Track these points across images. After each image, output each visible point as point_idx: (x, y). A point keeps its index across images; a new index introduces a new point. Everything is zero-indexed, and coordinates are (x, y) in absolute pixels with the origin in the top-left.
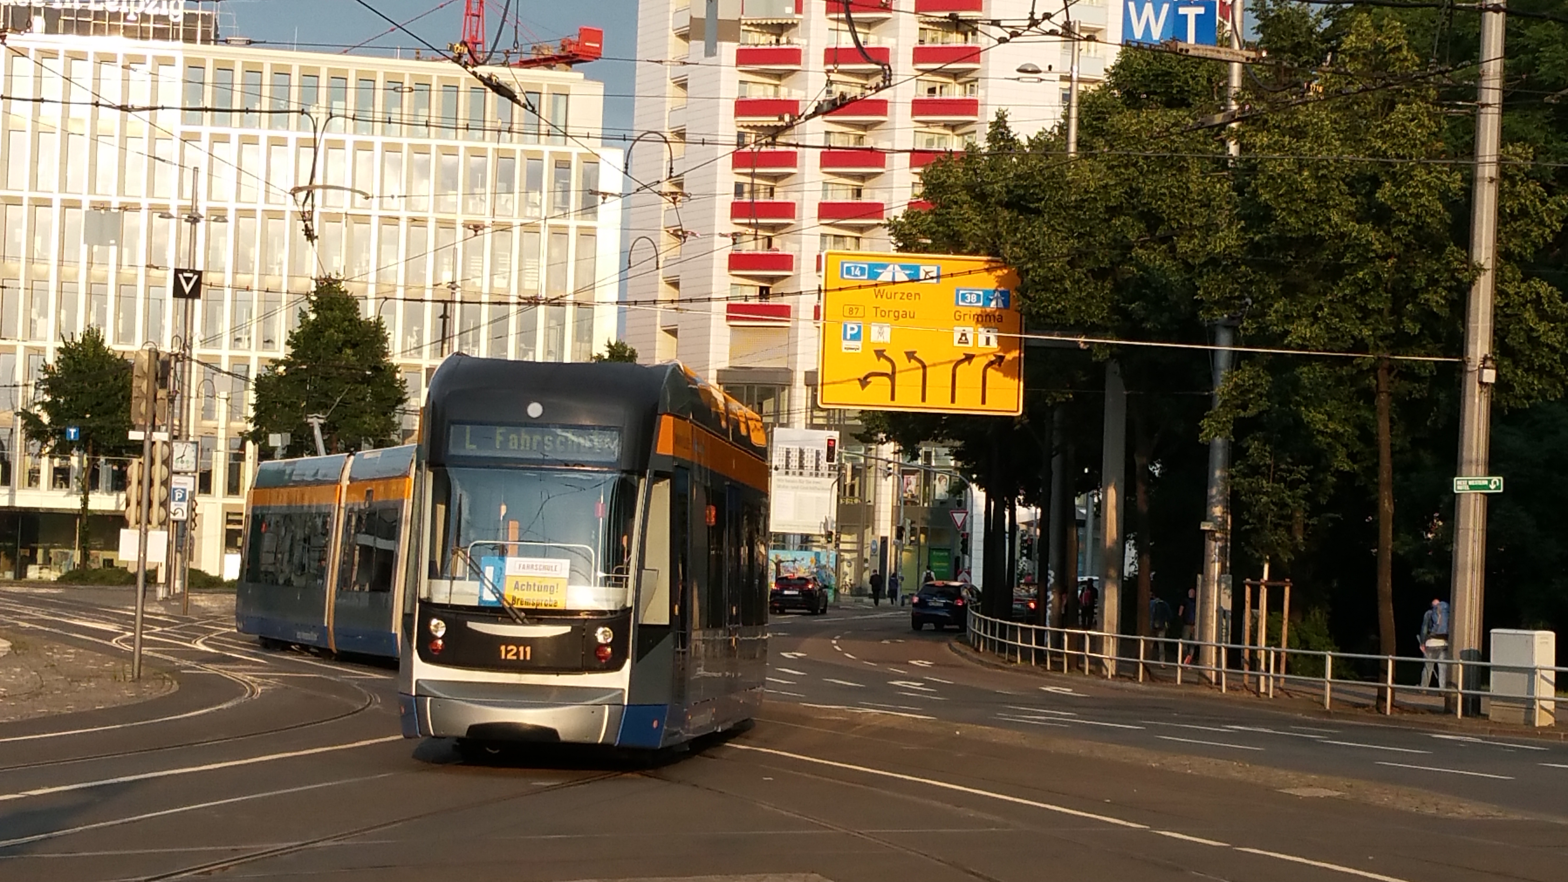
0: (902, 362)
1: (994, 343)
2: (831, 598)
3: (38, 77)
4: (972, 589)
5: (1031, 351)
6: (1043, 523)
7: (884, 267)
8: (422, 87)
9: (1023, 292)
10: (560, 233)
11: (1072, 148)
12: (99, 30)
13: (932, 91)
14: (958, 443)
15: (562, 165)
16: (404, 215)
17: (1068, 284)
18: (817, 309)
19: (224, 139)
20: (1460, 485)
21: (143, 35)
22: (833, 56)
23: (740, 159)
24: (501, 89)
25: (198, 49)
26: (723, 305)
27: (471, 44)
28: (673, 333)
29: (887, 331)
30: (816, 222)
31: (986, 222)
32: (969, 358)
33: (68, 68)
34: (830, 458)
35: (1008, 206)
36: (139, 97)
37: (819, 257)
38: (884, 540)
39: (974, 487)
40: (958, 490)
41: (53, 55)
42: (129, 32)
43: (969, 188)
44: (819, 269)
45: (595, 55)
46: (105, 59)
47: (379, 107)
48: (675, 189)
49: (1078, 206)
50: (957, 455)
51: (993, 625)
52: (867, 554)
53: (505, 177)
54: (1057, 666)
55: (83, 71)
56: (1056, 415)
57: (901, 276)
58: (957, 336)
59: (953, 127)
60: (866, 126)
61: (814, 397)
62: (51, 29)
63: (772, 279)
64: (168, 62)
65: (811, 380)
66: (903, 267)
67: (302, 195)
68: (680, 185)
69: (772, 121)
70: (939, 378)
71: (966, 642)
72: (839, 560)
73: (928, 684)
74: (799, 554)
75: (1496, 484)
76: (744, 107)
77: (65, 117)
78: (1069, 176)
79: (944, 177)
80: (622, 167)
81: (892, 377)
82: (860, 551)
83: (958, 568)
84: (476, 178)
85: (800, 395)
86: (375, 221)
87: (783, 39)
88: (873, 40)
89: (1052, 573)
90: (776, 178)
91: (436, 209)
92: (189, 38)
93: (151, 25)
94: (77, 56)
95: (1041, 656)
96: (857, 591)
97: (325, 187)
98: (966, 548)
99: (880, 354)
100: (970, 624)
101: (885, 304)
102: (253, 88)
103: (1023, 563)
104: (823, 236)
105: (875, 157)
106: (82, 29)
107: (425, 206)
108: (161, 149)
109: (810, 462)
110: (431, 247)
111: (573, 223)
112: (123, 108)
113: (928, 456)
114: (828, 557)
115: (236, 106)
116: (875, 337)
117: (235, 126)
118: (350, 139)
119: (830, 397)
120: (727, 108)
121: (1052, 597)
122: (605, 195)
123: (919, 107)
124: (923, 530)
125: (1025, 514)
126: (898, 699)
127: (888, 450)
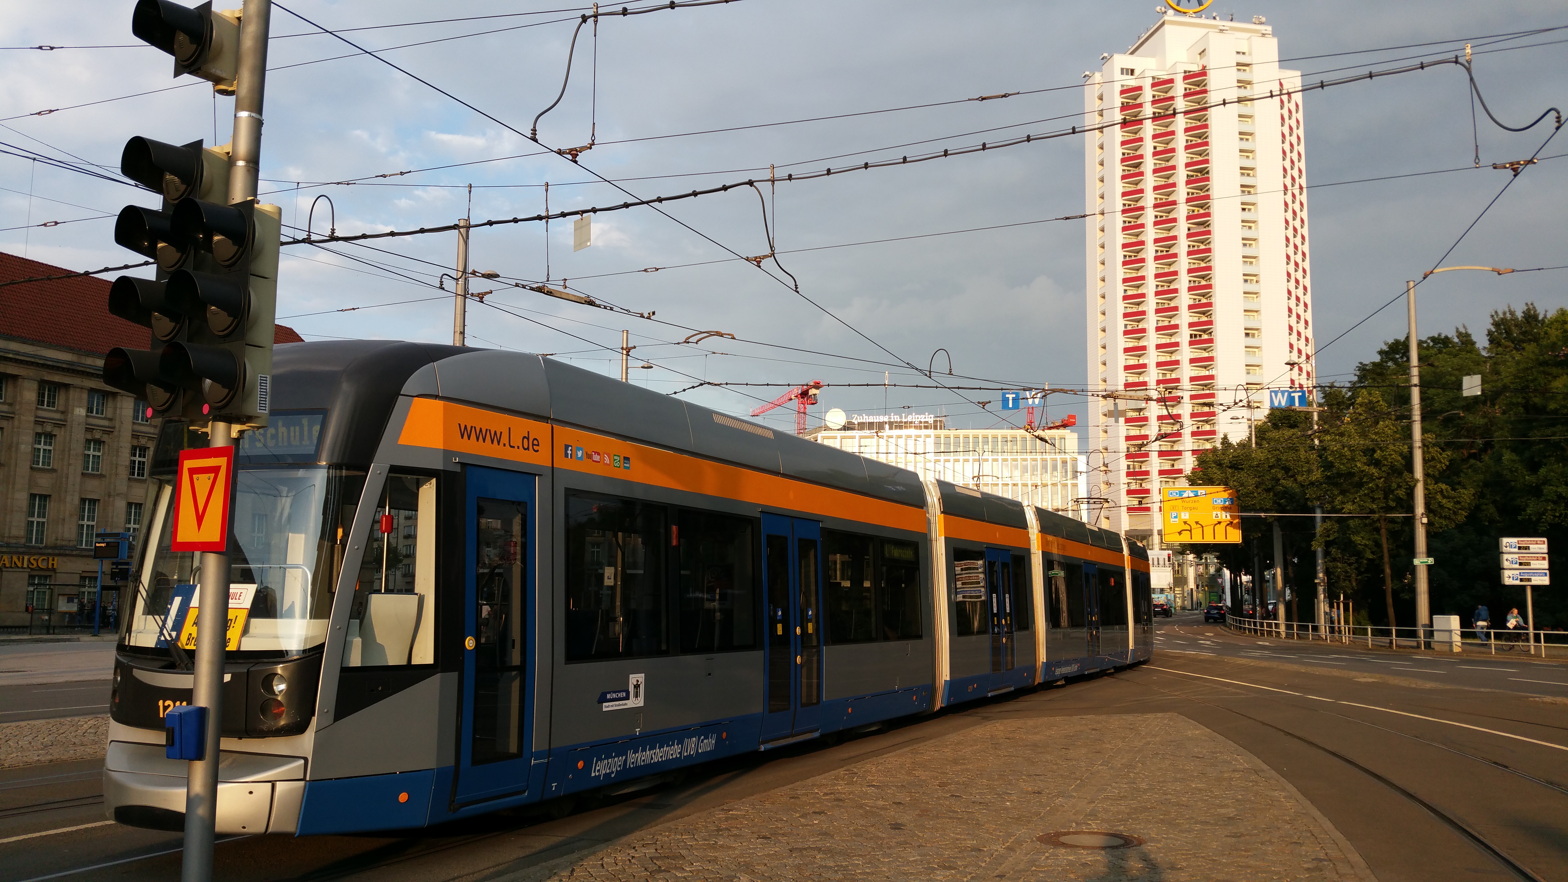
0: (1194, 525)
1: (1229, 517)
2: (1173, 611)
3: (887, 445)
4: (1227, 607)
5: (1243, 519)
6: (1253, 581)
7: (1185, 492)
8: (1014, 440)
9: (1238, 498)
10: (1065, 485)
11: (1254, 445)
12: (906, 427)
13: (1198, 428)
14: (1217, 554)
15: (1064, 462)
16: (1010, 483)
17: (1255, 494)
18: (1160, 507)
19: (948, 461)
20: (1416, 562)
21: (920, 428)
22: (1160, 418)
23: (1129, 456)
24: (1042, 439)
25: (938, 432)
26: (1126, 508)
27: (1030, 424)
28: (1108, 518)
29: (1187, 515)
30: (1158, 477)
31: (1222, 473)
32: (1219, 523)
33: (897, 441)
34: (1169, 561)
35: (1230, 467)
36: (920, 450)
37: (1160, 489)
38: (1192, 590)
39: (1225, 569)
40: (1219, 570)
41: (891, 437)
42: (916, 427)
43: (1215, 462)
44: (1160, 493)
45: (1074, 424)
46: (909, 437)
47: (1000, 447)
48: (1106, 469)
49: (1258, 466)
50: (1218, 558)
51: (1236, 619)
52: (1186, 595)
53: (1044, 467)
54: (1262, 635)
55: (901, 442)
56: (1255, 542)
57: (1192, 495)
58: (1214, 515)
59: (1207, 440)
60: (1174, 442)
61: (1162, 539)
62: (891, 428)
63: (1143, 498)
64: (928, 436)
65: (1160, 533)
66: (1192, 492)
67: (976, 479)
68: (1107, 467)
69: (1140, 442)
70: (1208, 531)
71: (1226, 626)
72: (1175, 597)
73: (1213, 642)
74: (1160, 596)
75: (1431, 561)
76: (1128, 438)
77: (897, 457)
78: (1253, 455)
79: (1205, 458)
80: (1085, 462)
81: (1190, 531)
82: (1183, 594)
83: (1221, 599)
84: (1035, 468)
85: (1156, 539)
86: (1000, 486)
87: (1141, 413)
88: (1175, 411)
89: (1258, 600)
90: (1142, 462)
91: (1021, 480)
92: (935, 428)
93: (923, 425)
94: (900, 437)
95: (1256, 631)
96: (1183, 608)
97: (983, 476)
98: (1223, 592)
99: (1185, 523)
100: (1227, 619)
101: (1185, 505)
102: (957, 444)
103: (1246, 597)
104: (1161, 481)
105: (1179, 453)
106: (901, 427)
107: (1017, 480)
108: (929, 466)
109: (1161, 562)
110: (1020, 494)
111: (1069, 482)
112: (915, 454)
113: (1206, 558)
114: (1171, 596)
115: (952, 450)
116: (1183, 517)
117: (952, 457)
118: (990, 458)
119: (1168, 539)
120: (1122, 440)
121: (1258, 609)
122: (1081, 473)
123: (1194, 434)
124: (1207, 586)
125: (1245, 578)
126: (1201, 648)
127: (1191, 557)
